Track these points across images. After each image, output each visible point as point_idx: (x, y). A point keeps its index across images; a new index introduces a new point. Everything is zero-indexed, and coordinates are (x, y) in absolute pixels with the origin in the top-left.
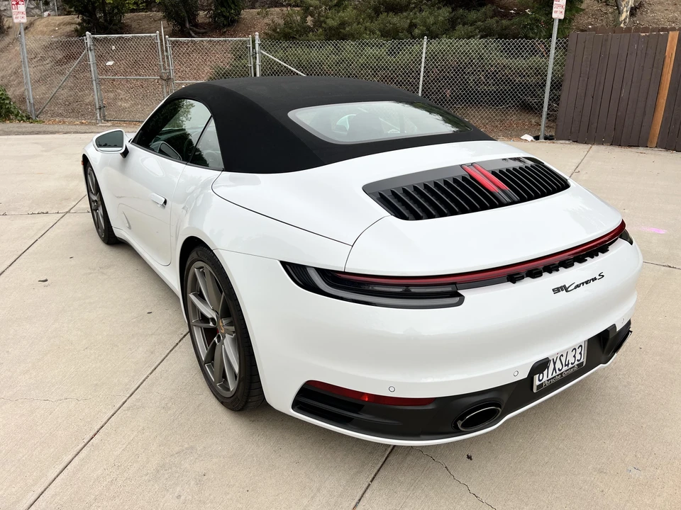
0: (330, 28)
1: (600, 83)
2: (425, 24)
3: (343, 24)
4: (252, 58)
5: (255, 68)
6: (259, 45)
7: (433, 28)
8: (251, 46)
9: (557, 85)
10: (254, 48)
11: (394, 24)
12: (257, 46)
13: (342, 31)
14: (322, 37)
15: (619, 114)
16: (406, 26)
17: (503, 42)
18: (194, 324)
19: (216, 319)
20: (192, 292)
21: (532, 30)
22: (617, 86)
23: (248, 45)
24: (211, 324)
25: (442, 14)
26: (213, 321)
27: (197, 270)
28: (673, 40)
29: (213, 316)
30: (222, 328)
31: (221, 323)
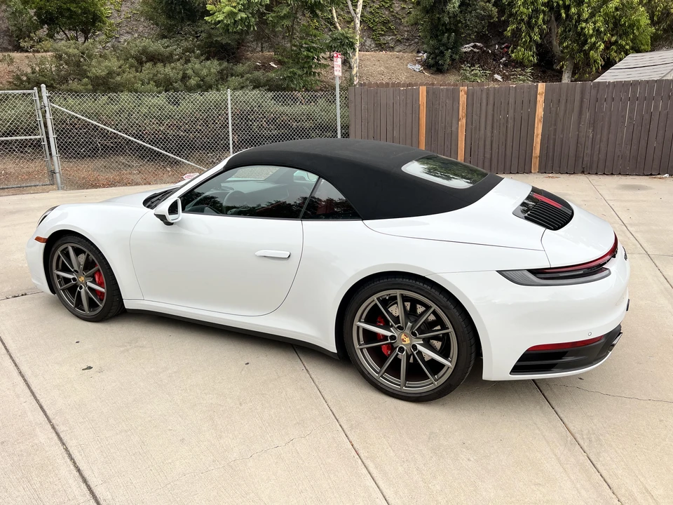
0: (97, 78)
2: (197, 74)
3: (111, 74)
4: (40, 111)
5: (45, 122)
6: (48, 97)
7: (208, 79)
8: (37, 98)
10: (41, 100)
11: (166, 75)
12: (45, 99)
13: (112, 80)
14: (90, 86)
16: (180, 76)
18: (361, 347)
19: (396, 335)
20: (360, 321)
21: (292, 81)
22: (390, 128)
23: (34, 98)
24: (389, 341)
25: (214, 66)
26: (393, 337)
27: (378, 299)
28: (422, 93)
29: (392, 334)
30: (405, 340)
31: (403, 337)
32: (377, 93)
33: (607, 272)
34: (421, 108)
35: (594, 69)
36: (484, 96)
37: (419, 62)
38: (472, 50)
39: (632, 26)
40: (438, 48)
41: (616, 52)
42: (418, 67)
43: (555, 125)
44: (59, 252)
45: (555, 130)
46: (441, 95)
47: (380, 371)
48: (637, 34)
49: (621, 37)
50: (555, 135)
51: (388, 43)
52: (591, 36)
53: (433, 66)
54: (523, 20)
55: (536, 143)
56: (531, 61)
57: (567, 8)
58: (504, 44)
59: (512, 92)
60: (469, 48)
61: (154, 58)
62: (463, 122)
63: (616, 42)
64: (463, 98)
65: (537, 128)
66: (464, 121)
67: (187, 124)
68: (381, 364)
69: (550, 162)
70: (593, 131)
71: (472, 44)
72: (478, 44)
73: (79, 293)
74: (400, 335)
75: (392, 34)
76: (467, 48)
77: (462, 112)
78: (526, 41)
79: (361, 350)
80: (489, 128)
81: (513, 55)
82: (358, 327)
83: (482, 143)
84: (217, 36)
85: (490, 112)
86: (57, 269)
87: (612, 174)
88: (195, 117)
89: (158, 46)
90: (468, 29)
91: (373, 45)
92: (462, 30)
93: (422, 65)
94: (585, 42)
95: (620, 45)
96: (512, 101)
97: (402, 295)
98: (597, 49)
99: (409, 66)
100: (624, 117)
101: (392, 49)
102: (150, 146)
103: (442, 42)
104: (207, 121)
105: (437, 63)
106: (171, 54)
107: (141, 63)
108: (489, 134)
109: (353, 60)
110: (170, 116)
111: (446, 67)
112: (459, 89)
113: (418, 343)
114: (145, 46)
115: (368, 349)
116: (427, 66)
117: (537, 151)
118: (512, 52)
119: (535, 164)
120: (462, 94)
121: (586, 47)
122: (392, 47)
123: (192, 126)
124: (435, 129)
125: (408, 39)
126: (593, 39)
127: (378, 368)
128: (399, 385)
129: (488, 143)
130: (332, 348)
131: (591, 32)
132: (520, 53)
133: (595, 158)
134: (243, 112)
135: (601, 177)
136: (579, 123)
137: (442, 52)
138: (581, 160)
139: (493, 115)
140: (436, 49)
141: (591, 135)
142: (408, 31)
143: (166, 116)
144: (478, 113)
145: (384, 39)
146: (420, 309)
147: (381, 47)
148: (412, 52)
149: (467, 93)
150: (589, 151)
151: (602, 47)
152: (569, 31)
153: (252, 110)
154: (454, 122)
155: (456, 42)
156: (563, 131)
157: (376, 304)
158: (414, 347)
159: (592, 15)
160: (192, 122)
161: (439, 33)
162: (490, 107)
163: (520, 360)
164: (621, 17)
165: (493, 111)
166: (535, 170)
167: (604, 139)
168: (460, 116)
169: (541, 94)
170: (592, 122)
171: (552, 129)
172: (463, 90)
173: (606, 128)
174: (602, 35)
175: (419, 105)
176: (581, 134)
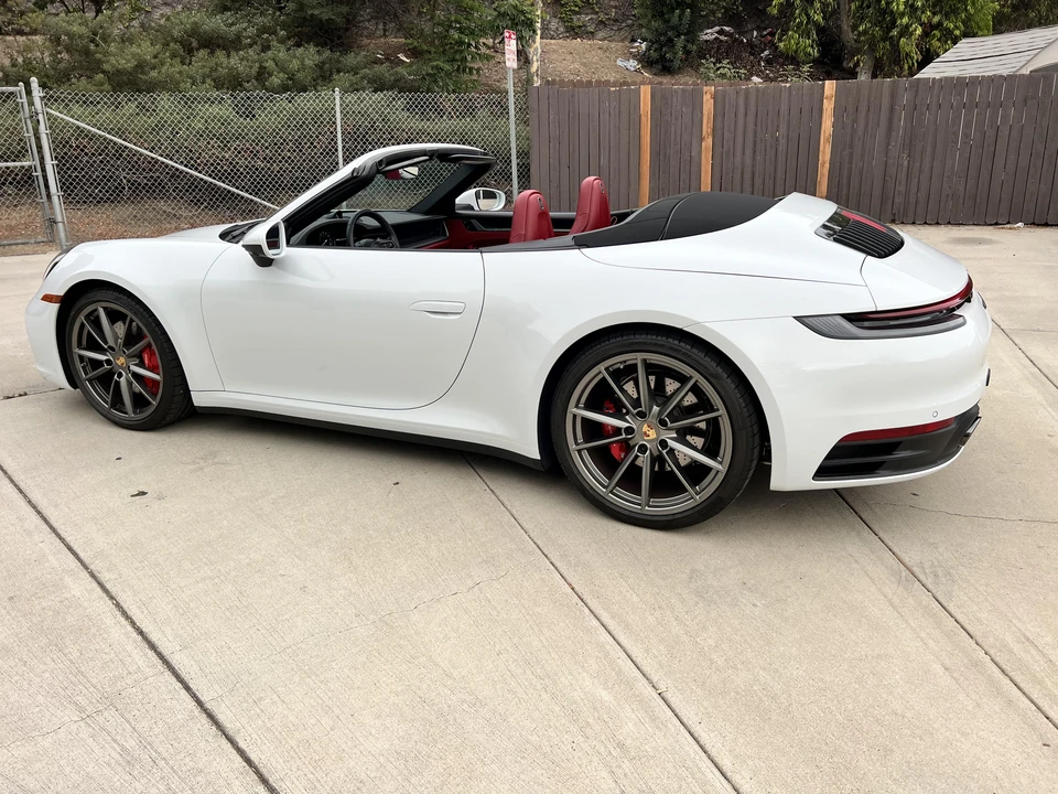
0: (119, 72)
1: (574, 148)
2: (283, 69)
3: (141, 66)
4: (29, 122)
5: (38, 139)
6: (42, 99)
7: (300, 76)
8: (25, 100)
9: (523, 154)
10: (31, 103)
11: (231, 69)
12: (37, 101)
13: (143, 77)
14: (107, 87)
16: (254, 71)
17: (424, 96)
18: (579, 447)
19: (634, 427)
20: (577, 406)
21: (436, 81)
22: (594, 151)
23: (19, 100)
24: (624, 436)
25: (309, 56)
26: (629, 430)
27: (606, 369)
28: (645, 96)
29: (628, 425)
30: (649, 433)
31: (645, 428)
32: (573, 96)
33: (960, 320)
34: (643, 118)
35: (906, 67)
36: (741, 101)
37: (634, 57)
38: (716, 38)
40: (665, 34)
41: (938, 40)
42: (633, 64)
43: (851, 146)
44: (82, 317)
45: (851, 155)
46: (675, 100)
47: (609, 484)
49: (947, 16)
50: (851, 163)
51: (585, 26)
52: (902, 15)
53: (657, 62)
55: (822, 175)
56: (810, 54)
58: (765, 29)
59: (785, 95)
60: (712, 34)
61: (211, 43)
62: (708, 143)
63: (940, 24)
64: (708, 105)
65: (824, 153)
66: (710, 140)
67: (267, 148)
68: (609, 473)
70: (909, 156)
71: (717, 28)
72: (727, 29)
73: (118, 383)
74: (641, 427)
75: (589, 11)
76: (709, 34)
77: (707, 128)
78: (802, 22)
79: (579, 451)
80: (749, 152)
81: (782, 45)
82: (575, 416)
83: (737, 176)
84: (313, 8)
85: (751, 126)
86: (80, 346)
87: (938, 223)
88: (281, 137)
89: (217, 23)
91: (562, 29)
93: (640, 61)
94: (893, 24)
95: (947, 29)
96: (784, 108)
97: (645, 360)
98: (911, 34)
99: (619, 63)
100: (956, 134)
101: (591, 35)
102: (210, 180)
103: (671, 24)
104: (300, 144)
105: (663, 58)
106: (238, 37)
107: (190, 51)
108: (748, 161)
109: (532, 50)
110: (240, 134)
111: (677, 63)
112: (701, 89)
113: (669, 436)
114: (196, 23)
115: (588, 450)
116: (647, 62)
117: (823, 188)
118: (780, 40)
120: (707, 98)
121: (895, 32)
122: (592, 33)
123: (276, 151)
124: (665, 154)
125: (616, 21)
126: (905, 20)
127: (605, 481)
128: (639, 504)
129: (747, 176)
130: (533, 452)
131: (902, 7)
132: (792, 41)
133: (912, 201)
134: (358, 129)
135: (921, 227)
136: (888, 144)
137: (670, 40)
138: (890, 201)
139: (755, 132)
140: (661, 35)
141: (906, 162)
142: (616, 7)
143: (233, 135)
144: (732, 127)
145: (579, 19)
146: (671, 386)
147: (574, 32)
148: (622, 41)
149: (714, 97)
150: (902, 189)
151: (919, 31)
152: (868, 7)
153: (372, 126)
154: (695, 142)
155: (692, 23)
156: (862, 155)
157: (604, 378)
158: (663, 444)
160: (276, 144)
161: (665, 10)
162: (751, 118)
163: (828, 457)
165: (756, 125)
167: (926, 168)
168: (704, 133)
169: (829, 98)
170: (907, 142)
171: (846, 152)
172: (708, 91)
173: (929, 149)
174: (919, 13)
175: (640, 116)
176: (890, 161)
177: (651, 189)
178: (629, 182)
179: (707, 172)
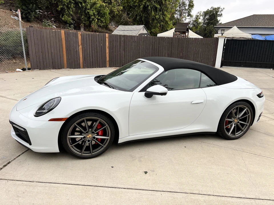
1: (43, 47)
15: (53, 58)
22: (49, 48)
28: (63, 33)
30: (236, 121)
36: (88, 37)
39: (104, 14)
40: (27, 10)
41: (100, 23)
43: (113, 49)
44: (75, 124)
46: (71, 35)
48: (106, 17)
50: (113, 53)
54: (65, 4)
55: (107, 56)
56: (71, 22)
57: (81, 3)
63: (100, 19)
64: (80, 37)
65: (107, 50)
66: (81, 46)
69: (112, 63)
70: (124, 52)
71: (38, 10)
72: (41, 11)
74: (234, 120)
77: (80, 43)
80: (91, 50)
83: (88, 56)
90: (42, 4)
92: (39, 4)
96: (98, 39)
98: (95, 21)
99: (12, 17)
103: (29, 8)
105: (27, 17)
108: (91, 52)
111: (32, 20)
117: (108, 59)
119: (107, 64)
120: (79, 35)
121: (91, 19)
124: (70, 49)
126: (93, 17)
129: (91, 56)
131: (92, 14)
132: (65, 18)
133: (126, 62)
136: (120, 49)
137: (29, 13)
138: (122, 62)
139: (92, 45)
144: (86, 43)
149: (81, 35)
150: (124, 59)
152: (83, 12)
154: (77, 46)
156: (115, 51)
158: (238, 122)
159: (91, 8)
161: (26, 4)
164: (100, 10)
165: (92, 43)
166: (108, 66)
167: (128, 55)
168: (79, 44)
169: (107, 38)
170: (124, 49)
171: (112, 51)
172: (79, 33)
173: (128, 51)
174: (95, 16)
175: (62, 38)
176: (121, 53)
177: (67, 59)
178: (60, 57)
179: (81, 55)
